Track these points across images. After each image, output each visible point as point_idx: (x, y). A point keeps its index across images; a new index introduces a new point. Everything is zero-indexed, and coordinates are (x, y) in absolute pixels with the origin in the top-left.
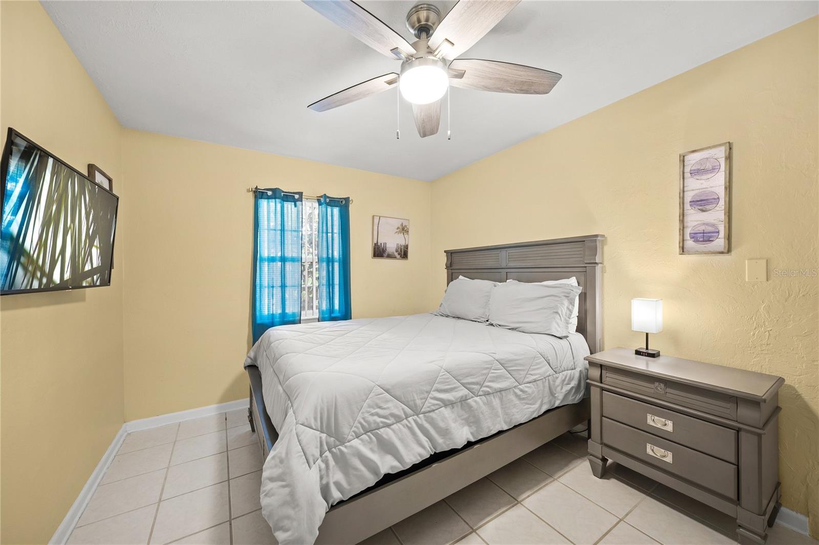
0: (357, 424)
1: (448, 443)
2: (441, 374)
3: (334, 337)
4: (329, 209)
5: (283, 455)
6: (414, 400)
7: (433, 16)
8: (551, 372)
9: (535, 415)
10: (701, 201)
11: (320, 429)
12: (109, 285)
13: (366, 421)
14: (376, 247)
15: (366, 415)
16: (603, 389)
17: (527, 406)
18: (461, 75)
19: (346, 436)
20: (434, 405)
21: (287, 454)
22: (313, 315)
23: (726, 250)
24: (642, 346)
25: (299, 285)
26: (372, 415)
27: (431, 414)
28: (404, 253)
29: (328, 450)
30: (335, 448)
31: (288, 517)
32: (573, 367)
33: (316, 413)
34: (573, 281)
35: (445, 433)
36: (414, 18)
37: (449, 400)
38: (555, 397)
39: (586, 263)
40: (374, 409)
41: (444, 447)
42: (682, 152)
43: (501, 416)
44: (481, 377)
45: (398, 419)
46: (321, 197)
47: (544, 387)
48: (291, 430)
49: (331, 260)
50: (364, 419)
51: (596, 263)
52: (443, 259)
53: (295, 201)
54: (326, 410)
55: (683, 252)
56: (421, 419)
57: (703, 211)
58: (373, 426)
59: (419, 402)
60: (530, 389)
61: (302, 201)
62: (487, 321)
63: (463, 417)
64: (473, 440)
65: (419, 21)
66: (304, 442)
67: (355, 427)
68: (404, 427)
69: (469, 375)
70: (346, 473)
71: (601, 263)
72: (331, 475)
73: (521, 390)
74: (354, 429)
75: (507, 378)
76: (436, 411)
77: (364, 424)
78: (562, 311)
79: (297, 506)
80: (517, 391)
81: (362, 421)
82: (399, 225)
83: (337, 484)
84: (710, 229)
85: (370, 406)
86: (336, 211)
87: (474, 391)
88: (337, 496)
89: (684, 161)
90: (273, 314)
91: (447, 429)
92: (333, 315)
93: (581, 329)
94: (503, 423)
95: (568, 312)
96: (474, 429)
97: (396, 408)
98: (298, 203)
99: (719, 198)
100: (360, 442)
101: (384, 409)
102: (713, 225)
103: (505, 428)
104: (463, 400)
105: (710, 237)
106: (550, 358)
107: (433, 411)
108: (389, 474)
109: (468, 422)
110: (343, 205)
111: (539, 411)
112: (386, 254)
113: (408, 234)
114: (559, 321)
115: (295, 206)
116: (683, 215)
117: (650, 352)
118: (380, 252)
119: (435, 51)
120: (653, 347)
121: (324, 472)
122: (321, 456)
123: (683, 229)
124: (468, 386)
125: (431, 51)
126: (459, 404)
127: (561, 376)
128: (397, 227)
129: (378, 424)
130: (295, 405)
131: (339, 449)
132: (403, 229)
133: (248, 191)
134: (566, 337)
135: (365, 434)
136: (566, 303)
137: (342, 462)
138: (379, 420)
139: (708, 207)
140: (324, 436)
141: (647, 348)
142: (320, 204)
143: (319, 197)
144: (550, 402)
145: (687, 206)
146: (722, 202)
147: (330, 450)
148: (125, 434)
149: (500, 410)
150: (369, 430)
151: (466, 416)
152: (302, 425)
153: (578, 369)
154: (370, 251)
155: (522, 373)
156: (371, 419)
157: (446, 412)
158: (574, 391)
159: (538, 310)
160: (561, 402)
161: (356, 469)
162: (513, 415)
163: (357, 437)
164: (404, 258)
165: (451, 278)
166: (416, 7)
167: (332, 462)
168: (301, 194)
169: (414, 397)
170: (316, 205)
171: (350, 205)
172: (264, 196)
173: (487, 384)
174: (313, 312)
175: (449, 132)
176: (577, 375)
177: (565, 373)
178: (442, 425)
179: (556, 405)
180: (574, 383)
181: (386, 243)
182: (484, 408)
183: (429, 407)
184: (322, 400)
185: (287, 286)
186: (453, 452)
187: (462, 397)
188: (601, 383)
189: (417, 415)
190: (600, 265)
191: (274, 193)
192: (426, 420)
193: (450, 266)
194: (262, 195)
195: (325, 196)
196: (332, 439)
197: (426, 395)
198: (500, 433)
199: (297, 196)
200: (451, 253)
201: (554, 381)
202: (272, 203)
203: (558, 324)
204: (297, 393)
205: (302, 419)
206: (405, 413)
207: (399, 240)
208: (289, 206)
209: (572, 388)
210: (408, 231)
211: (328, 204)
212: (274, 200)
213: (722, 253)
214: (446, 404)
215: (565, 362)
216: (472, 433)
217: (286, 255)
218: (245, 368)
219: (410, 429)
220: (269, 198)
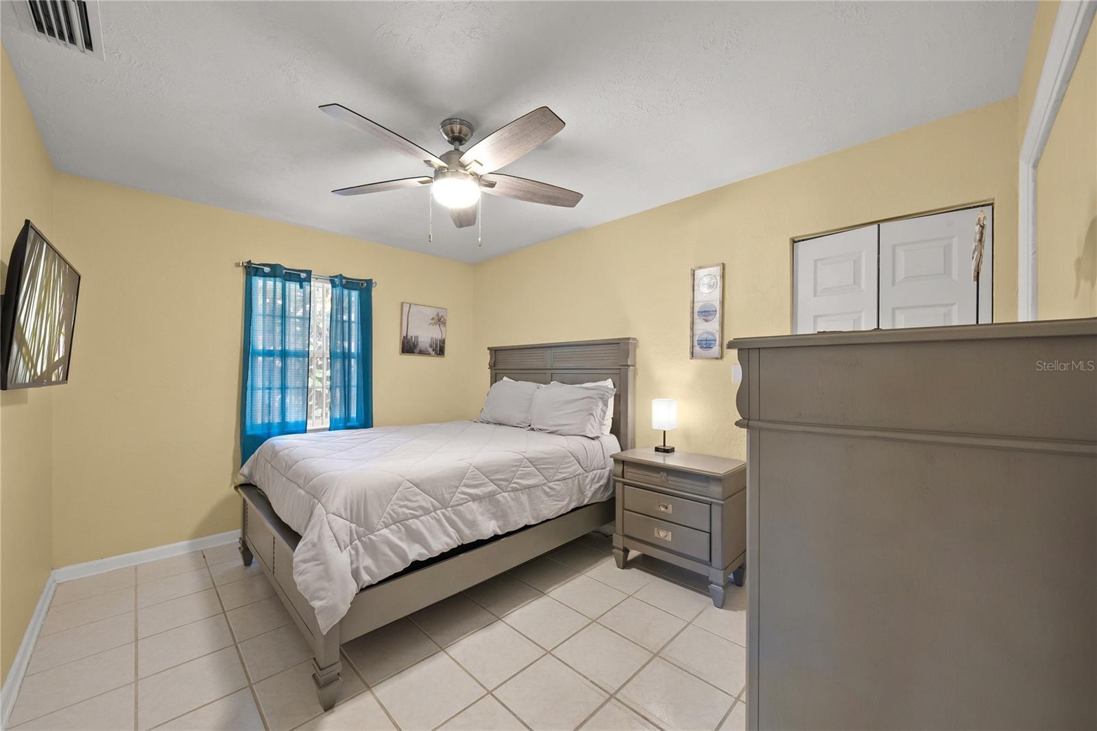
0: (385, 515)
1: (474, 534)
2: (470, 470)
3: (354, 445)
4: (346, 292)
5: (316, 540)
6: (443, 494)
7: (465, 129)
8: (581, 470)
9: (563, 511)
10: (705, 312)
11: (349, 519)
12: (66, 383)
13: (395, 513)
14: (406, 341)
15: (395, 507)
16: (625, 484)
17: (555, 503)
18: (492, 185)
19: (375, 526)
20: (462, 499)
21: (319, 538)
22: (322, 424)
23: (719, 357)
24: (660, 444)
25: (304, 386)
26: (401, 507)
27: (459, 508)
28: (439, 349)
29: (358, 539)
30: (364, 537)
31: (323, 589)
32: (603, 466)
33: (346, 504)
34: (609, 383)
35: (472, 524)
36: (448, 127)
37: (477, 495)
38: (585, 495)
39: (621, 366)
40: (403, 502)
41: (471, 538)
42: (693, 267)
43: (529, 511)
44: (509, 474)
45: (426, 512)
46: (336, 277)
47: (573, 485)
48: (322, 520)
49: (347, 355)
50: (393, 510)
51: (628, 365)
52: (487, 357)
53: (301, 282)
54: (355, 502)
55: (693, 356)
56: (449, 511)
57: (706, 321)
58: (402, 517)
59: (447, 496)
60: (559, 486)
61: (310, 282)
62: (530, 426)
63: (491, 512)
64: (500, 533)
65: (452, 131)
66: (335, 529)
67: (385, 518)
68: (432, 519)
69: (497, 472)
70: (375, 560)
71: (633, 366)
72: (361, 559)
73: (550, 488)
74: (383, 519)
75: (536, 475)
76: (464, 505)
77: (394, 515)
78: (596, 413)
79: (332, 579)
80: (546, 488)
81: (391, 512)
82: (434, 316)
83: (367, 569)
84: (710, 337)
85: (399, 499)
86: (355, 295)
87: (502, 486)
88: (367, 579)
89: (694, 275)
90: (269, 423)
91: (474, 521)
92: (348, 424)
93: (615, 430)
94: (530, 516)
95: (602, 414)
96: (501, 523)
97: (424, 500)
98: (305, 284)
99: (716, 311)
100: (388, 531)
101: (412, 501)
102: (713, 334)
103: (533, 523)
104: (491, 496)
105: (711, 344)
106: (580, 457)
107: (461, 504)
108: (417, 561)
109: (495, 516)
110: (364, 288)
111: (566, 508)
112: (418, 350)
113: (445, 326)
114: (593, 423)
115: (301, 287)
116: (693, 323)
117: (667, 448)
118: (410, 347)
119: (466, 166)
120: (669, 445)
121: (354, 558)
122: (351, 544)
123: (692, 336)
124: (496, 482)
125: (463, 166)
126: (487, 499)
127: (591, 475)
128: (431, 318)
129: (407, 515)
130: (323, 500)
131: (369, 538)
132: (439, 320)
133: (237, 265)
134: (598, 437)
135: (394, 524)
136: (601, 404)
137: (371, 549)
138: (408, 511)
139: (710, 318)
140: (354, 526)
141: (664, 445)
142: (334, 285)
143: (333, 277)
144: (579, 499)
145: (696, 316)
146: (718, 315)
147: (359, 539)
148: (55, 584)
149: (527, 505)
150: (398, 520)
151: (494, 510)
152: (332, 514)
153: (608, 469)
154: (397, 345)
155: (551, 471)
156: (400, 510)
157: (474, 506)
158: (602, 488)
159: (577, 411)
160: (590, 499)
161: (385, 555)
162: (541, 511)
163: (386, 527)
164: (440, 354)
165: (495, 379)
166: (450, 119)
167: (361, 550)
168: (309, 273)
169: (442, 491)
170: (329, 286)
171: (373, 289)
172: (258, 273)
173: (515, 480)
174: (322, 422)
175: (480, 239)
176: (607, 474)
177: (595, 472)
178: (469, 517)
179: (586, 502)
180: (603, 482)
181: (417, 337)
182: (511, 503)
183: (457, 501)
184: (352, 492)
185: (288, 388)
186: (479, 544)
187: (490, 492)
188: (623, 478)
189: (446, 508)
190: (631, 368)
191: (275, 271)
192: (453, 513)
193: (493, 366)
194: (256, 271)
195: (341, 277)
196: (362, 529)
197: (455, 489)
198: (526, 527)
199: (303, 275)
200: (496, 351)
201: (585, 480)
202: (270, 283)
203: (592, 426)
204: (324, 490)
205: (333, 509)
206: (433, 506)
207: (434, 333)
208: (293, 287)
209: (601, 486)
210: (445, 323)
211: (344, 287)
212: (272, 279)
213: (717, 358)
214: (475, 498)
215: (595, 461)
216: (499, 527)
217: (287, 348)
218: (236, 488)
219: (438, 521)
220: (265, 275)
